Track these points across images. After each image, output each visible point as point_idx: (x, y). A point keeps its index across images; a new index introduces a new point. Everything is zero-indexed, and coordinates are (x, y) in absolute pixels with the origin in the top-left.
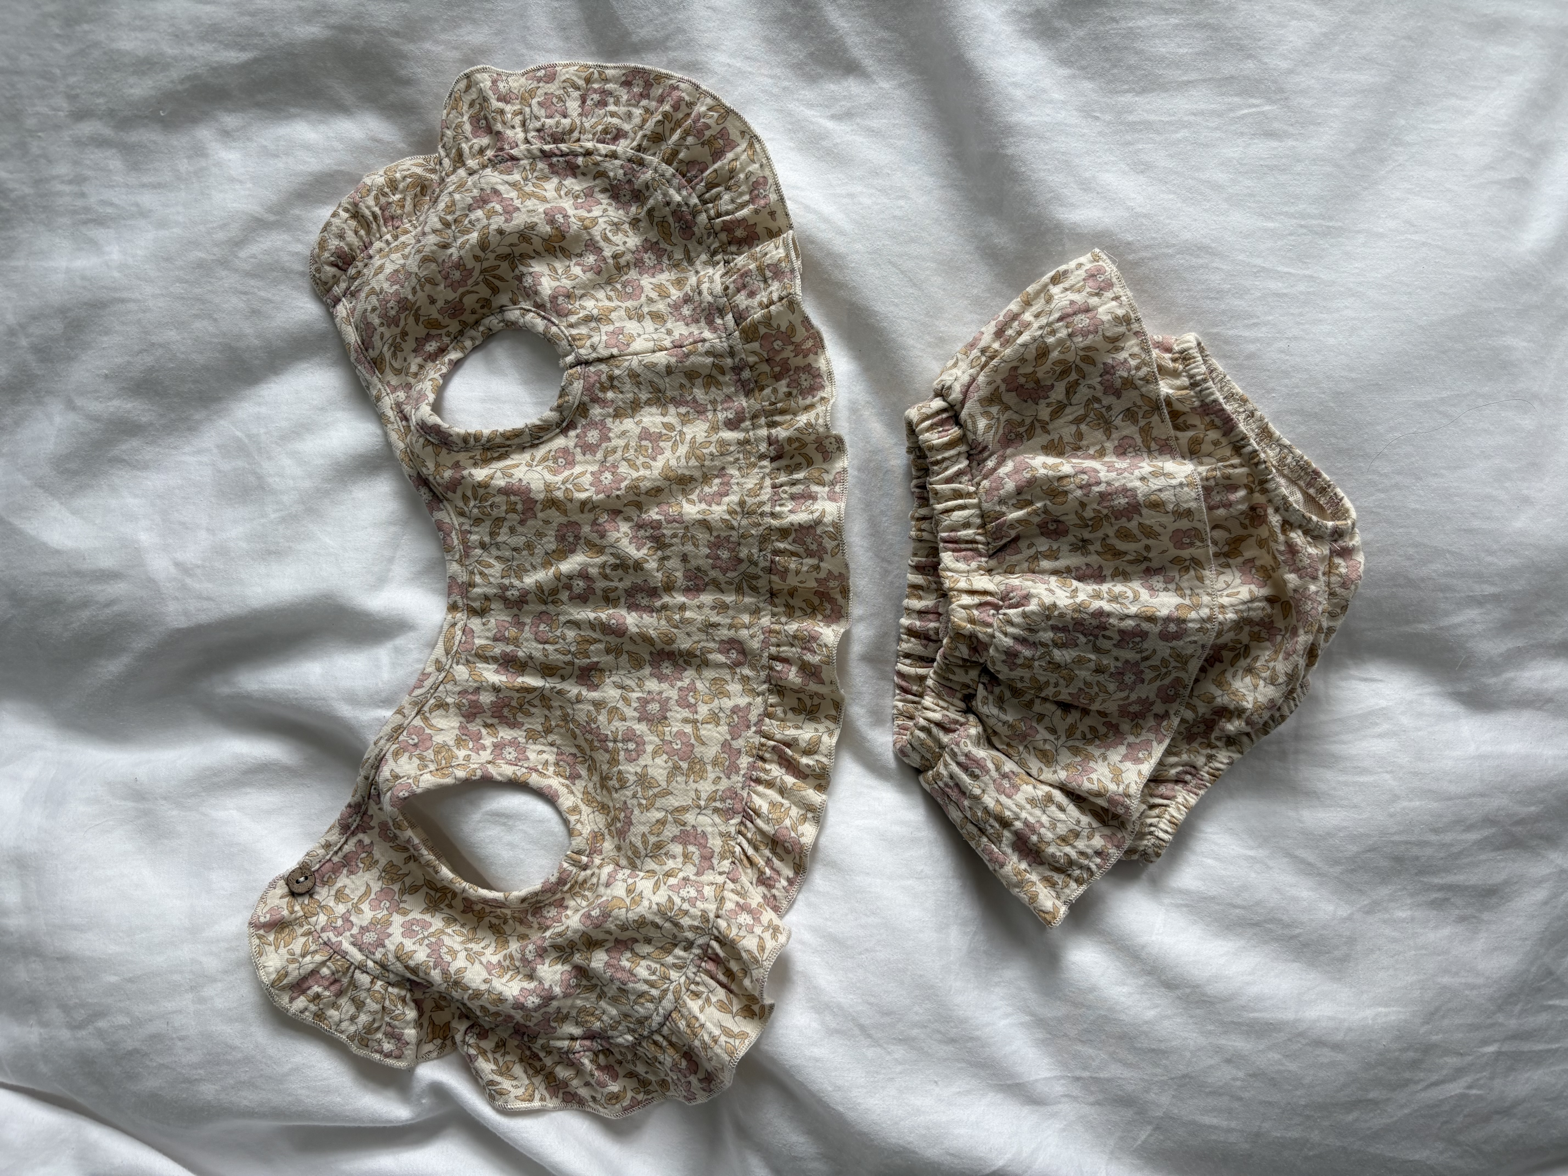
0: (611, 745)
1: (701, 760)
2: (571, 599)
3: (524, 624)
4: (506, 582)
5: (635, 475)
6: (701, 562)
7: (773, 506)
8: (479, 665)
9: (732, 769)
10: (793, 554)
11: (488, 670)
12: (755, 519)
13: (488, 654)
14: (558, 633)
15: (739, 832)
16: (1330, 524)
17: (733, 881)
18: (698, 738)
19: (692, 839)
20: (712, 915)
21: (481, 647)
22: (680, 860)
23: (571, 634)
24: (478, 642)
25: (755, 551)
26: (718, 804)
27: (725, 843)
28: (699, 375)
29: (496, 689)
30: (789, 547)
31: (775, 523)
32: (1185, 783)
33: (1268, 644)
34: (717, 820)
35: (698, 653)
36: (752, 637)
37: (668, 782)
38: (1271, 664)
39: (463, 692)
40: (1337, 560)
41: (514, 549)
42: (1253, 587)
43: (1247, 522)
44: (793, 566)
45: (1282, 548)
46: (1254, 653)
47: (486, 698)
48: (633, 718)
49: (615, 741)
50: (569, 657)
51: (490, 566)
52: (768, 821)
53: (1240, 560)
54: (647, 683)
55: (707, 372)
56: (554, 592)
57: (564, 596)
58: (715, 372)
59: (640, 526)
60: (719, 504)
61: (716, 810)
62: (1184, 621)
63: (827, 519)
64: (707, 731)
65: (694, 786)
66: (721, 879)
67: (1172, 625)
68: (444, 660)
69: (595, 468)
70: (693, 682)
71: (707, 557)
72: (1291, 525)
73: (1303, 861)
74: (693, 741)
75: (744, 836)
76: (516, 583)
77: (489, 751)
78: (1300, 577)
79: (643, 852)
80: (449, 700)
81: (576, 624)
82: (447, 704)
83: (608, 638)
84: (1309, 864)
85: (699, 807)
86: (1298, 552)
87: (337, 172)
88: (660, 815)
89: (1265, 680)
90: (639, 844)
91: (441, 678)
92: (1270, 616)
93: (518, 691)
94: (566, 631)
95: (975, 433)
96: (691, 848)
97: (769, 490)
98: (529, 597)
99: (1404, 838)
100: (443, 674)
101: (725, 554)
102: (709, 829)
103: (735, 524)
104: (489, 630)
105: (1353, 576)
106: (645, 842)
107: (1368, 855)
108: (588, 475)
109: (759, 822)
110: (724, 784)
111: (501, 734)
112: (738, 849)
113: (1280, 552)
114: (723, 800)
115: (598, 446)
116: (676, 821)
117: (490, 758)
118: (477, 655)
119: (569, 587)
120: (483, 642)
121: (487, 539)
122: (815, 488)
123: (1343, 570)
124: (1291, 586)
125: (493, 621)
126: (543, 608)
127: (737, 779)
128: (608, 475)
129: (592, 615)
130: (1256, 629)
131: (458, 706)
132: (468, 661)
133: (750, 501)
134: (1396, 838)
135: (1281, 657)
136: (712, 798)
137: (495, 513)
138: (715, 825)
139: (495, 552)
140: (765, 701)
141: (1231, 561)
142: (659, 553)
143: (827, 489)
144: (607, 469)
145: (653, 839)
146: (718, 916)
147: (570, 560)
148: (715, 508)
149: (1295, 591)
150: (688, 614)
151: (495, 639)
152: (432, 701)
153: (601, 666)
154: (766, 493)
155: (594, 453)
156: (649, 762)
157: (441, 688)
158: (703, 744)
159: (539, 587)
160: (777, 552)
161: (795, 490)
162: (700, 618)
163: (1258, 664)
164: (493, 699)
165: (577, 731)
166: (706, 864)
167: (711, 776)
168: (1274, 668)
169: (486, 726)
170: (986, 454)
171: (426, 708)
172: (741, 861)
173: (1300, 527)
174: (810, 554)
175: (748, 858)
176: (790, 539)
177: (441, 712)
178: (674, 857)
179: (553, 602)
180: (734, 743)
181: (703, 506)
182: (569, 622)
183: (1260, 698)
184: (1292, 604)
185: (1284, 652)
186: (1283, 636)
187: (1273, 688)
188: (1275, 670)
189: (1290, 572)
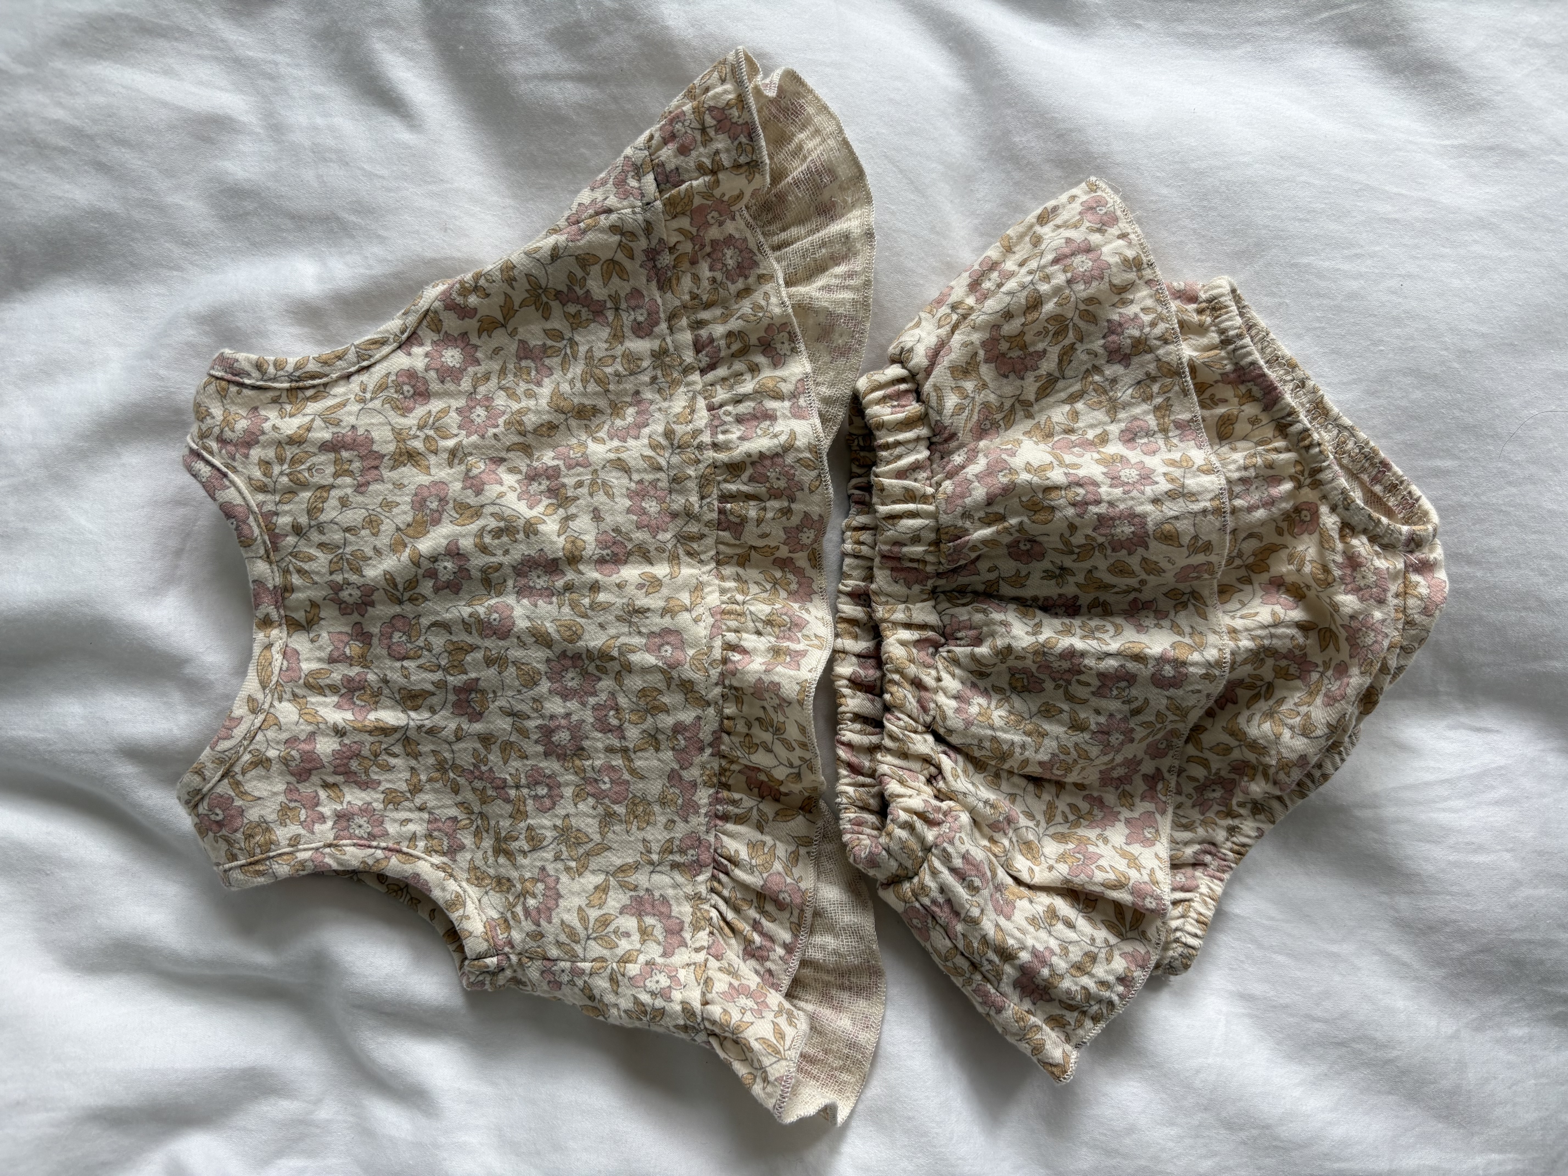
0: (512, 793)
1: (644, 799)
2: (437, 590)
3: (370, 636)
4: (338, 578)
5: (515, 406)
6: (620, 519)
7: (714, 434)
8: (313, 699)
9: (688, 809)
10: (748, 497)
11: (326, 705)
12: (691, 454)
13: (322, 682)
14: (421, 642)
15: (713, 890)
16: (1405, 529)
17: (718, 958)
18: (633, 771)
19: (649, 909)
20: (697, 1005)
21: (311, 673)
22: (636, 937)
23: (438, 641)
24: (306, 666)
25: (694, 499)
26: (677, 858)
27: (695, 908)
28: (596, 259)
29: (339, 732)
30: (744, 488)
31: (723, 456)
32: (1205, 865)
33: (1298, 683)
34: (679, 878)
35: (615, 653)
36: (696, 621)
37: (603, 835)
38: (1304, 709)
39: (292, 741)
40: (1415, 578)
41: (348, 530)
42: (1278, 608)
43: (1285, 526)
44: (753, 513)
45: (1340, 559)
46: (1278, 693)
47: (326, 746)
48: (537, 755)
49: (518, 787)
50: (438, 676)
51: (311, 559)
52: (751, 870)
53: (1266, 575)
54: (547, 705)
55: (609, 255)
56: (412, 583)
57: (426, 588)
58: (620, 257)
59: (532, 477)
60: (637, 438)
61: (675, 866)
62: (1184, 664)
63: (801, 442)
64: (645, 761)
65: (640, 835)
66: (701, 957)
67: (1167, 667)
68: (260, 696)
69: (461, 402)
70: (613, 695)
71: (629, 511)
72: (1352, 528)
73: (1397, 961)
74: (626, 776)
75: (719, 894)
76: (354, 578)
77: (330, 824)
78: (1362, 600)
79: (583, 934)
80: (272, 753)
81: (444, 626)
82: (269, 760)
83: (488, 643)
84: (1404, 964)
85: (651, 863)
86: (1361, 565)
87: (120, 15)
88: (599, 879)
89: (1292, 728)
90: (576, 923)
91: (258, 722)
92: (1301, 646)
93: (370, 732)
94: (432, 639)
96: (649, 920)
97: (704, 413)
98: (376, 596)
99: (1526, 935)
100: (261, 717)
101: (652, 506)
102: (670, 892)
103: (663, 463)
104: (320, 648)
106: (584, 919)
107: (1481, 956)
108: (453, 414)
109: (738, 873)
110: (680, 830)
111: (348, 797)
112: (714, 914)
113: (1337, 565)
114: (682, 852)
115: (462, 370)
116: (623, 886)
117: (330, 837)
118: (308, 686)
119: (432, 574)
120: (315, 666)
121: (303, 520)
122: (771, 404)
123: (1423, 591)
124: (1347, 610)
125: (325, 635)
126: (397, 609)
127: (698, 821)
128: (480, 411)
129: (466, 611)
130: (1284, 663)
131: (285, 761)
132: (295, 695)
133: (680, 429)
134: (1517, 936)
135: (1319, 701)
136: (667, 850)
137: (317, 479)
138: (676, 886)
139: (315, 537)
140: (720, 712)
142: (561, 511)
143: (787, 404)
144: (479, 403)
145: (594, 914)
146: (705, 1003)
147: (432, 535)
148: (631, 442)
149: (1352, 617)
150: (602, 597)
151: (331, 660)
152: (247, 757)
153: (482, 684)
154: (702, 417)
155: (457, 380)
156: (572, 810)
157: (259, 737)
158: (642, 778)
159: (390, 579)
160: (725, 497)
161: (742, 408)
162: (619, 602)
163: (1284, 707)
164: (336, 747)
165: (461, 781)
166: (675, 940)
167: (662, 820)
168: (1308, 715)
169: (326, 786)
170: (953, 445)
171: (237, 769)
172: (721, 930)
173: (1365, 531)
174: (775, 495)
175: (728, 924)
176: (745, 476)
177: (261, 771)
178: (627, 935)
179: (410, 600)
180: (684, 773)
181: (616, 443)
182: (435, 624)
183: (1285, 753)
184: (1343, 634)
185: (1326, 695)
186: (1322, 674)
187: (1306, 740)
188: (1310, 718)
189: (1346, 593)
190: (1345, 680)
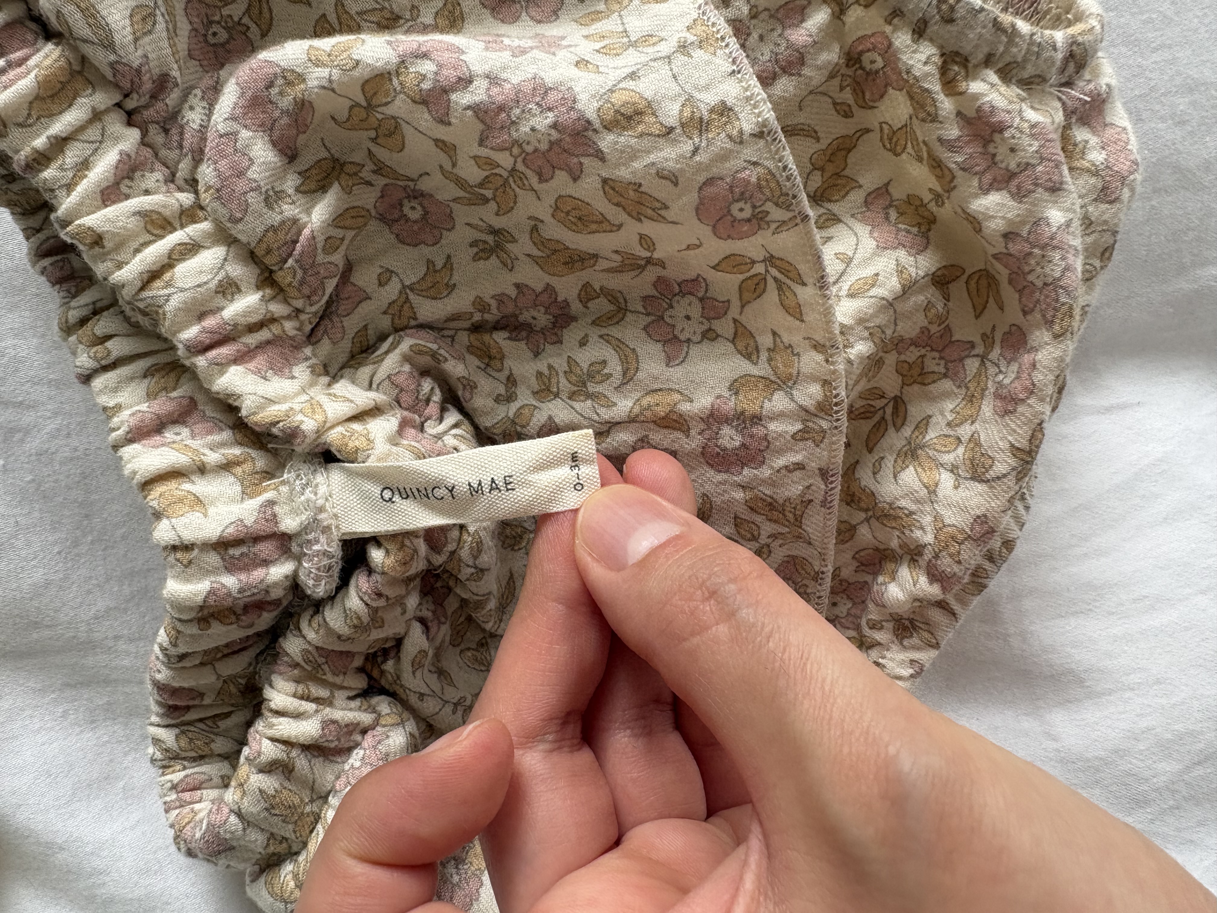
16: (1059, 36)
33: (947, 385)
38: (965, 431)
40: (1081, 134)
42: (902, 254)
43: (847, 96)
45: (953, 132)
46: (915, 411)
53: (857, 197)
72: (964, 61)
78: (1019, 195)
86: (1000, 128)
89: (953, 469)
92: (941, 319)
95: (109, 45)
105: (1123, 167)
113: (951, 146)
123: (1096, 156)
124: (995, 226)
130: (912, 355)
135: (987, 408)
141: (835, 208)
149: (1007, 236)
163: (931, 435)
168: (975, 441)
170: (172, 98)
173: (988, 61)
183: (951, 517)
184: (1002, 272)
185: (997, 396)
186: (983, 358)
187: (980, 487)
188: (978, 444)
189: (986, 191)
190: (1027, 359)
